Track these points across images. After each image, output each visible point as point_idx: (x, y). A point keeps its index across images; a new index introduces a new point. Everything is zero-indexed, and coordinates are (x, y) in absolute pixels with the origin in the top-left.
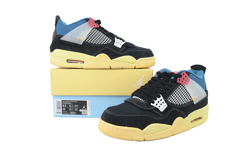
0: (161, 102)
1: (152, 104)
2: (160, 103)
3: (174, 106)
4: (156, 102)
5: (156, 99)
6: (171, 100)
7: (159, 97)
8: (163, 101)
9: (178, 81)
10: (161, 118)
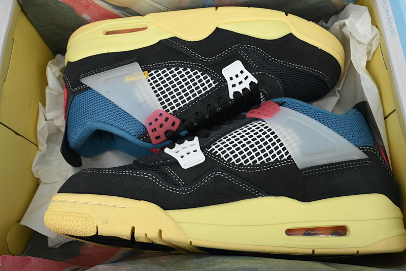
0: (236, 81)
1: (256, 82)
2: (239, 80)
3: (204, 68)
4: (246, 85)
5: (245, 90)
6: (209, 81)
7: (236, 93)
8: (230, 83)
9: (178, 122)
10: (247, 46)
